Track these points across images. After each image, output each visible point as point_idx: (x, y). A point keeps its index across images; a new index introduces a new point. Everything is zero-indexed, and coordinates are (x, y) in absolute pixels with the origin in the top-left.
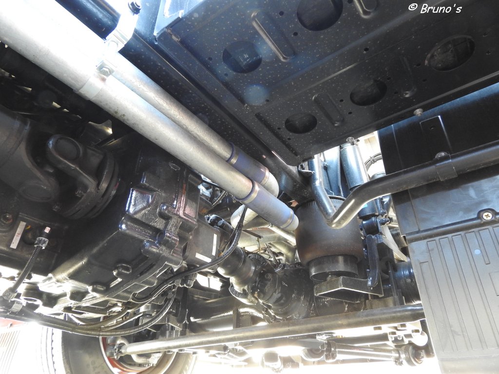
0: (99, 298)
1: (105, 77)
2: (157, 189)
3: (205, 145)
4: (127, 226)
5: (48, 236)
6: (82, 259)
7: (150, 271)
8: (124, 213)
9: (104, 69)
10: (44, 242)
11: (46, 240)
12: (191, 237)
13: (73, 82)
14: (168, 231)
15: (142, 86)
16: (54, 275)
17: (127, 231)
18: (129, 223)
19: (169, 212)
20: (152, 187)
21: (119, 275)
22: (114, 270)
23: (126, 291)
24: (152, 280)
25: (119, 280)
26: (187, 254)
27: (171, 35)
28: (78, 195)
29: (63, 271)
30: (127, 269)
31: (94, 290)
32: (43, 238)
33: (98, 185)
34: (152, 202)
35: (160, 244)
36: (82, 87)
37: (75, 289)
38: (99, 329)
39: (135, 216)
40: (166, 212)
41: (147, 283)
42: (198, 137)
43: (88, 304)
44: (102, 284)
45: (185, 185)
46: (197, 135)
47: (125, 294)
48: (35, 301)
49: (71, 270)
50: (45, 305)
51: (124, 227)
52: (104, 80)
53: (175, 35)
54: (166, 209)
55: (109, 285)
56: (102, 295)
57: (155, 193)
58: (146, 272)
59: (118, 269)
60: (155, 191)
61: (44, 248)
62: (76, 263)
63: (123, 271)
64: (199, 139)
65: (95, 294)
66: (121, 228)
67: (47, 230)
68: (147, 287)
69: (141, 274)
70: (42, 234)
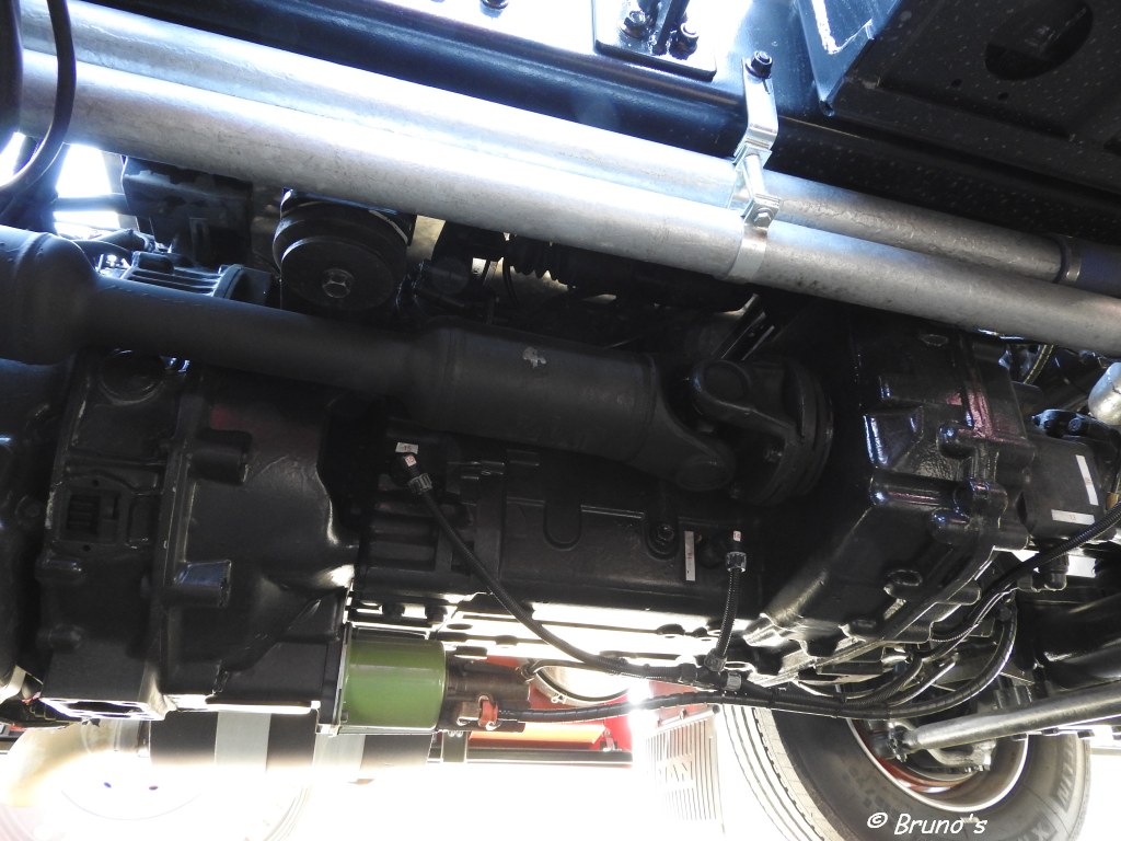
0: (867, 644)
1: (763, 228)
2: (920, 401)
3: (989, 267)
4: (885, 494)
5: (742, 546)
6: (817, 576)
7: (964, 573)
8: (869, 467)
9: (760, 215)
10: (741, 559)
11: (743, 554)
12: (1028, 480)
13: (716, 263)
14: (974, 480)
15: (823, 210)
16: (771, 615)
17: (891, 504)
18: (887, 486)
19: (963, 438)
20: (908, 399)
21: (899, 592)
22: (885, 584)
23: (919, 623)
24: (971, 591)
25: (900, 602)
26: (1031, 517)
27: (860, 82)
28: (770, 460)
29: (786, 605)
30: (912, 578)
31: (854, 631)
32: (738, 553)
33: (799, 429)
34: (919, 429)
35: (968, 512)
36: (731, 267)
37: (817, 633)
38: (883, 705)
39: (895, 469)
40: (957, 441)
41: (958, 598)
42: (968, 258)
43: (846, 658)
44: (868, 617)
45: (973, 371)
46: (966, 253)
47: (918, 629)
48: (742, 666)
49: (803, 599)
50: (762, 671)
51: (879, 496)
52: (763, 235)
53: (868, 79)
54: (954, 436)
55: (882, 617)
56: (872, 638)
57: (917, 410)
58: (955, 577)
59: (892, 582)
60: (916, 406)
61: (743, 570)
62: (807, 586)
63: (905, 584)
64: (971, 260)
65: (857, 639)
66: (877, 500)
67: (737, 536)
68: (959, 605)
69: (946, 582)
70: (731, 546)
